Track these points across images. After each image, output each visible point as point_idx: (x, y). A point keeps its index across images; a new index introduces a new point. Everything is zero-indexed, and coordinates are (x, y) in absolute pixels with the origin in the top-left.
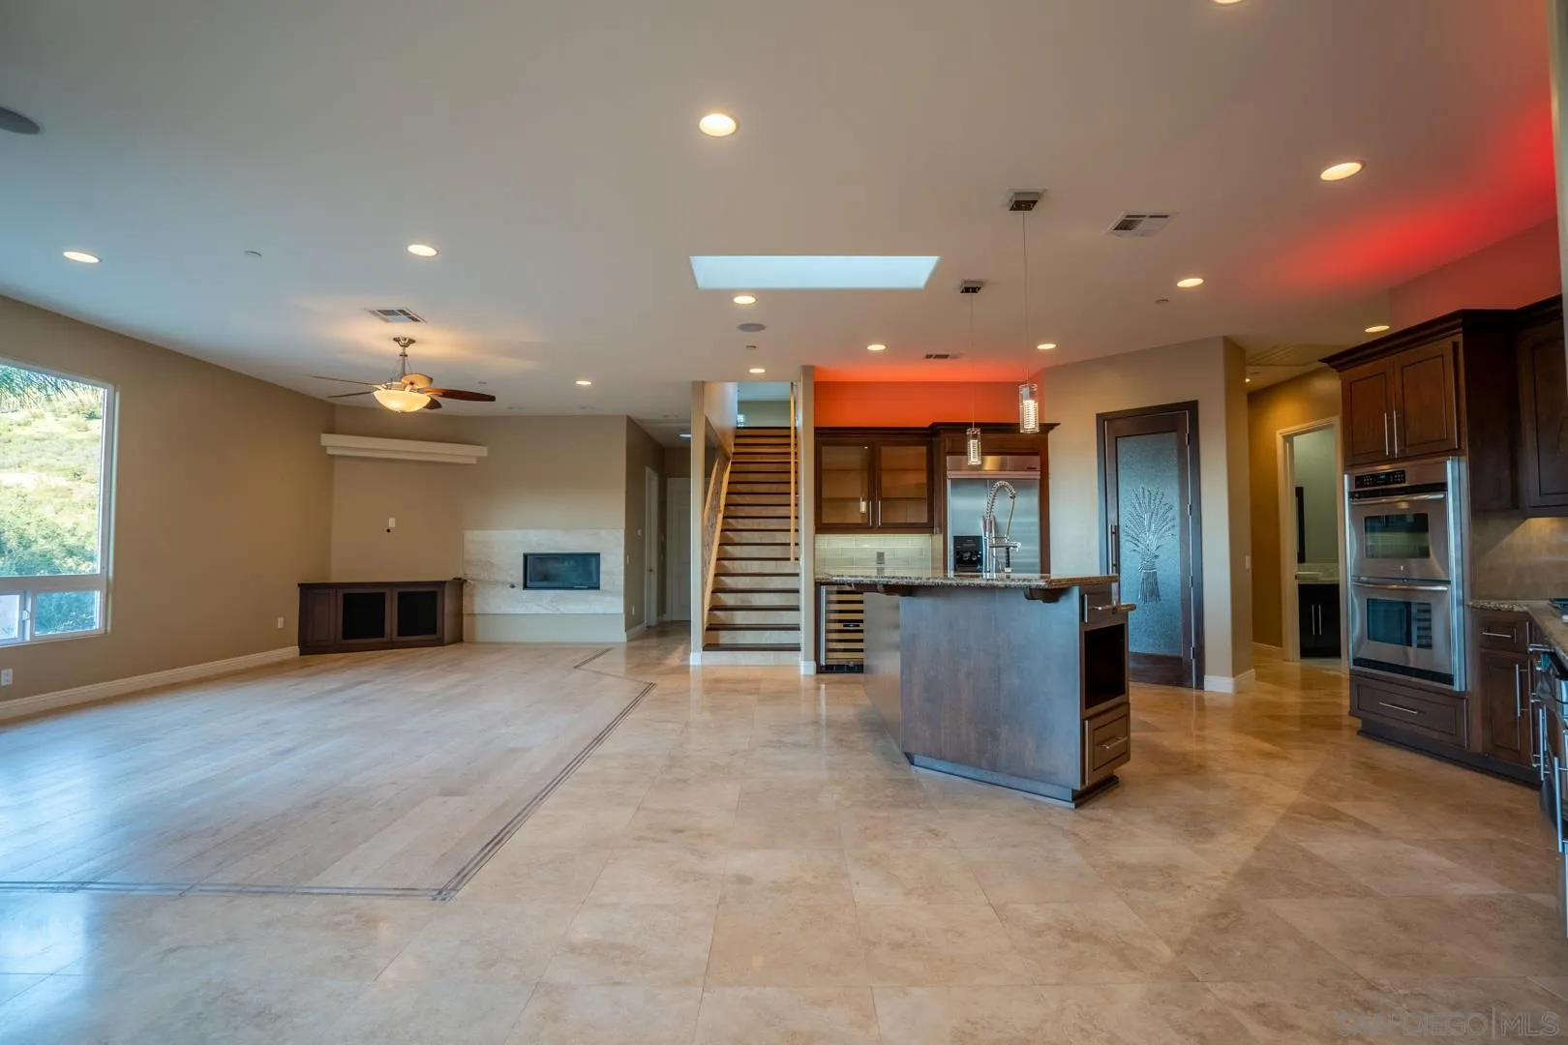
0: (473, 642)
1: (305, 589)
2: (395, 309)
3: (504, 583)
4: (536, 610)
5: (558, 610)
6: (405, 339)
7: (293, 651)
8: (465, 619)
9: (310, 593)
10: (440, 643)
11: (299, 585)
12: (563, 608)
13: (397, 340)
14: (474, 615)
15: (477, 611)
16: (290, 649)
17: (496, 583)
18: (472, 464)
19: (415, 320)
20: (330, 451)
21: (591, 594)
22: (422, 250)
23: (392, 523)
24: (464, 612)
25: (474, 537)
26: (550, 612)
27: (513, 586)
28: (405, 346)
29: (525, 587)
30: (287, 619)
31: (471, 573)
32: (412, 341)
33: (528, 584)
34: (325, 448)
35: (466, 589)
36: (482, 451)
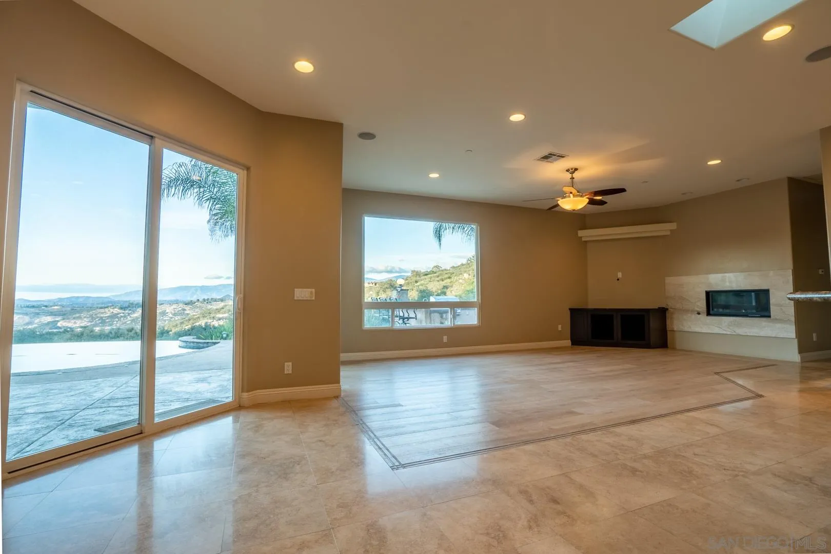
0: (674, 349)
1: (573, 311)
2: (547, 154)
3: (692, 311)
4: (716, 330)
5: (735, 332)
6: (572, 169)
7: (568, 342)
8: (669, 333)
9: (575, 313)
10: (648, 346)
11: (569, 309)
12: (740, 331)
13: (568, 171)
14: (674, 331)
15: (675, 329)
16: (566, 341)
17: (687, 311)
18: (668, 235)
19: (563, 157)
20: (583, 239)
21: (763, 322)
22: (517, 117)
23: (620, 275)
24: (668, 329)
25: (671, 281)
26: (729, 333)
27: (699, 314)
28: (572, 173)
29: (709, 314)
30: (564, 326)
31: (670, 304)
32: (576, 169)
33: (711, 312)
34: (581, 237)
35: (668, 315)
36: (673, 226)
